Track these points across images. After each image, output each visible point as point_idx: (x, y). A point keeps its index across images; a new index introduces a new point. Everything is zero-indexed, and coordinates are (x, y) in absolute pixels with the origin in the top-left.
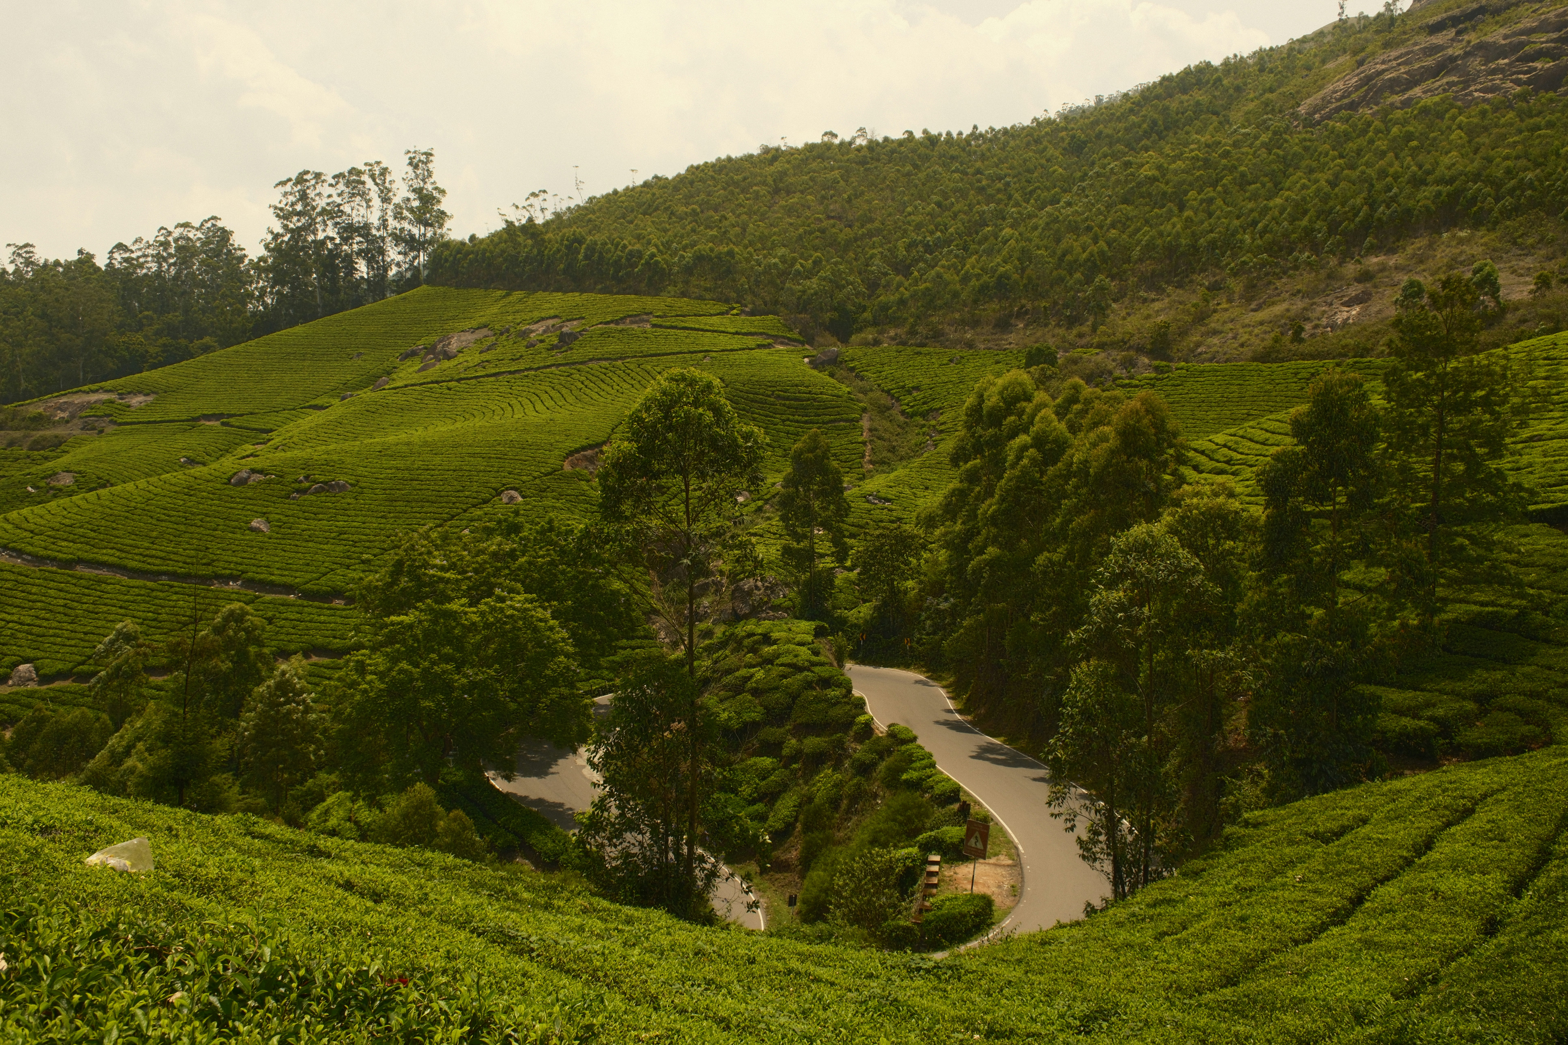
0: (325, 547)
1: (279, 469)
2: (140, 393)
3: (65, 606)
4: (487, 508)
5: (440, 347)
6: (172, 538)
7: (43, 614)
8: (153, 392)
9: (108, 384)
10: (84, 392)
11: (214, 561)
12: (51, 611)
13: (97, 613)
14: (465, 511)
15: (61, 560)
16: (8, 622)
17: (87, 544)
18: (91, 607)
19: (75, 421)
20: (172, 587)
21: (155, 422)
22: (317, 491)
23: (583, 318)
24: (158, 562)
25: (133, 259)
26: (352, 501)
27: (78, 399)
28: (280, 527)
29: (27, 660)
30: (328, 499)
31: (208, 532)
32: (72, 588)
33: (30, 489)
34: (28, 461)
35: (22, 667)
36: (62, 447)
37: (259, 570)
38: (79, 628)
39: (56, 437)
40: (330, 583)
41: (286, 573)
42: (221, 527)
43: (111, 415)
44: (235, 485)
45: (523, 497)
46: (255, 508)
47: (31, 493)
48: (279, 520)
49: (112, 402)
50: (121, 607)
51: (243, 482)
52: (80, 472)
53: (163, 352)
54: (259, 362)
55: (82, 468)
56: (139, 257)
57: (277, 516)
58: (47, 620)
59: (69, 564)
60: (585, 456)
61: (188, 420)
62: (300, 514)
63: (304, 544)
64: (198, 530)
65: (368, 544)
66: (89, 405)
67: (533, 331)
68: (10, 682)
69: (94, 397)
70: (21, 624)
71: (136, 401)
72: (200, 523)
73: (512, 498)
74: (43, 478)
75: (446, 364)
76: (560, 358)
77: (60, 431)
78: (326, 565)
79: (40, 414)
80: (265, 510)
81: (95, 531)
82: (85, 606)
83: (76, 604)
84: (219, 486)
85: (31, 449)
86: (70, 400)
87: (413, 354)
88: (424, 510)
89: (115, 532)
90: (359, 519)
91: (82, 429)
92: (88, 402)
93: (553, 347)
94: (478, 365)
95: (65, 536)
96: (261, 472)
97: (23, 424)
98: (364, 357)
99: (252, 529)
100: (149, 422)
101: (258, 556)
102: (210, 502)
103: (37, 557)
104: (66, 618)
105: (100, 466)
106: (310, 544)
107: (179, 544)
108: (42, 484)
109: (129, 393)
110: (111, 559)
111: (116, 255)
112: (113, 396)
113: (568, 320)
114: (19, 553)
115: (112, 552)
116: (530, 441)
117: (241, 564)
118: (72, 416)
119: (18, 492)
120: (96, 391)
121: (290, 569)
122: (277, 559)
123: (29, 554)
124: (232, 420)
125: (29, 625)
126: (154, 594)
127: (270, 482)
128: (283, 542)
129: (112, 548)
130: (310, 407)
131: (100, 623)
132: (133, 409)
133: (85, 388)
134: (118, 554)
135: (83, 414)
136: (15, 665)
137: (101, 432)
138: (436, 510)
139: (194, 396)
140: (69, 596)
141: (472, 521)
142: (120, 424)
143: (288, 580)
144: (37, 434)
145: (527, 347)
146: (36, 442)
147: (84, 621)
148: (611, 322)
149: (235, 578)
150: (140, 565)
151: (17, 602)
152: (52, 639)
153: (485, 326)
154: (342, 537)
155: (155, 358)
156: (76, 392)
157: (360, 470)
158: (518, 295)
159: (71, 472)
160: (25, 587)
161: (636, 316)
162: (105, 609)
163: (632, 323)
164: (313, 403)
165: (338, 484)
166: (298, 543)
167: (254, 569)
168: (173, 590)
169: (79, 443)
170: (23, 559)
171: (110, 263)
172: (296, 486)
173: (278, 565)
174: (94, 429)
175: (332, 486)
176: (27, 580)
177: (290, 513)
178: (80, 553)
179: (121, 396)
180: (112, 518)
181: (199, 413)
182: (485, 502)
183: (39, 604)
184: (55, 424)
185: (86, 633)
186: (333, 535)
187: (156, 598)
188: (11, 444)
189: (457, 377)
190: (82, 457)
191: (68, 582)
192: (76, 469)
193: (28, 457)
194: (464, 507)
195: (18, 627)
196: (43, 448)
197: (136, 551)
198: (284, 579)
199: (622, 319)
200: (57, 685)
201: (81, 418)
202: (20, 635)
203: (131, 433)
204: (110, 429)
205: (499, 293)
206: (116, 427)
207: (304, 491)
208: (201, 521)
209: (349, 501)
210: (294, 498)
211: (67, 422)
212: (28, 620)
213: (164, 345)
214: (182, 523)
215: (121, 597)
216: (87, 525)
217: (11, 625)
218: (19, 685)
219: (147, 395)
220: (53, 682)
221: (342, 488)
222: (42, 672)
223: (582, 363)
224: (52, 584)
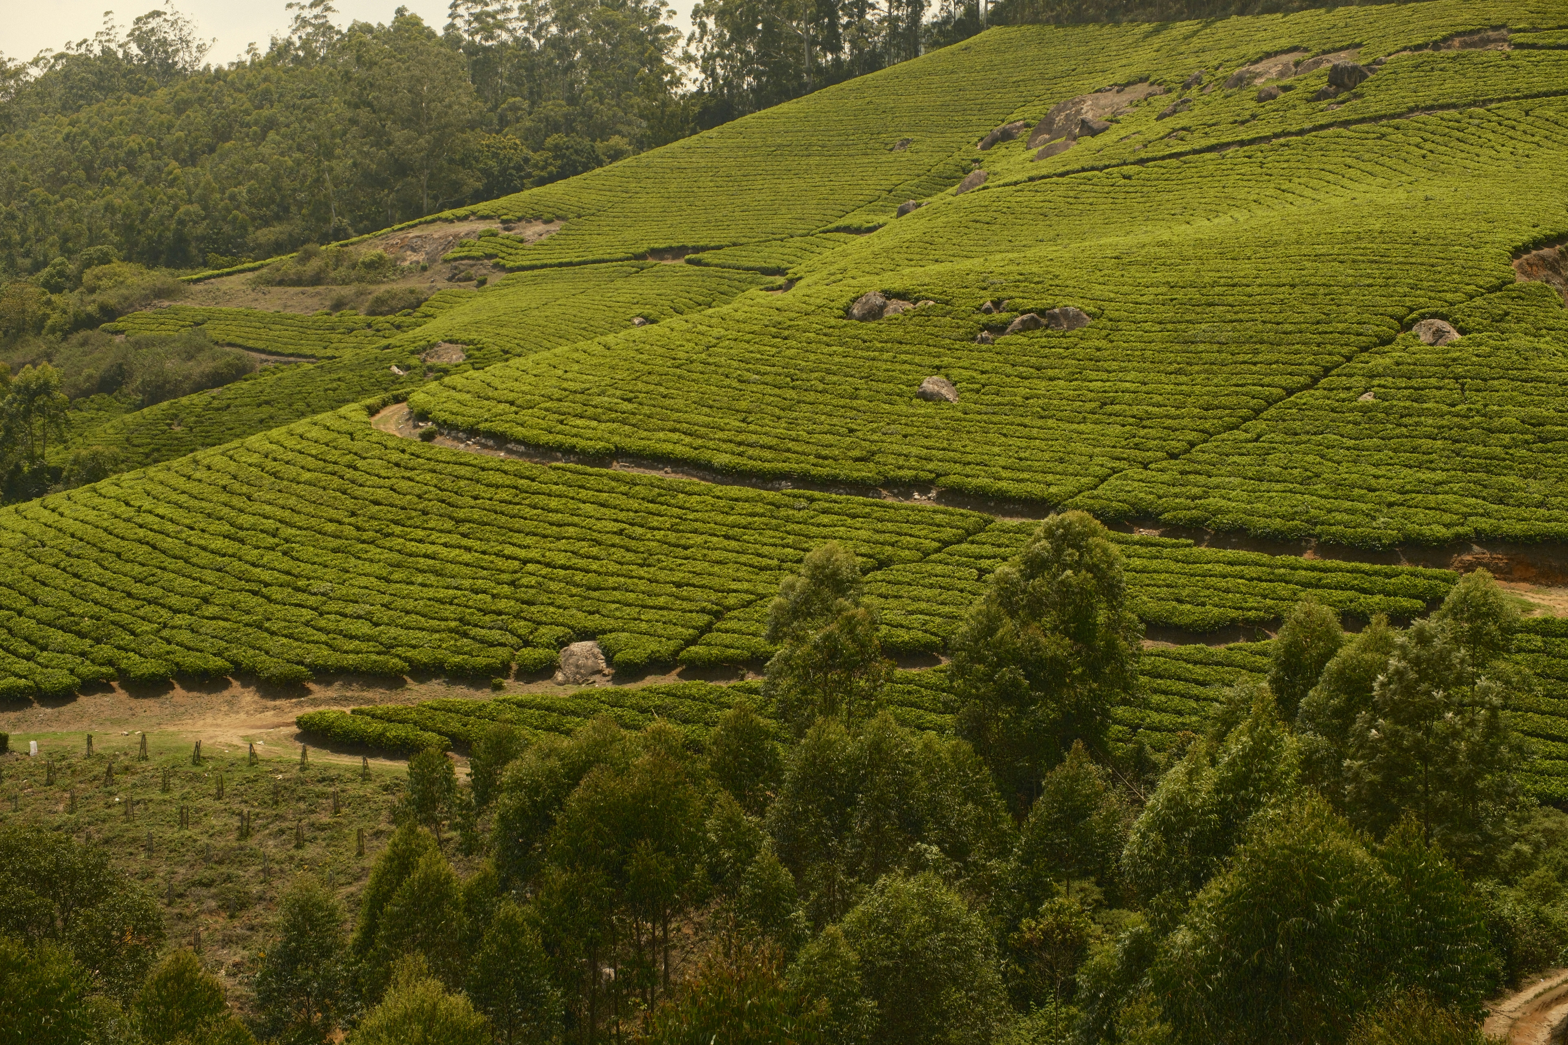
0: (1082, 427)
1: (938, 289)
2: (537, 218)
3: (620, 532)
4: (1395, 352)
5: (1060, 119)
6: (777, 411)
7: (584, 547)
8: (558, 218)
9: (483, 207)
10: (446, 220)
11: (873, 454)
12: (599, 543)
13: (686, 548)
14: (1349, 359)
15: (583, 452)
16: (525, 562)
17: (624, 422)
18: (672, 537)
19: (438, 266)
20: (811, 500)
21: (570, 264)
22: (1026, 327)
23: (1359, 45)
24: (768, 454)
25: (488, 14)
26: (1103, 343)
27: (438, 231)
28: (978, 391)
29: (585, 635)
30: (1054, 341)
31: (842, 402)
32: (622, 501)
33: (395, 369)
34: (369, 332)
35: (577, 647)
36: (423, 308)
37: (968, 470)
38: (662, 575)
39: (412, 292)
40: (1122, 496)
41: (1025, 475)
42: (863, 393)
43: (496, 256)
44: (863, 318)
45: (1462, 331)
46: (917, 359)
47: (398, 377)
48: (971, 380)
49: (494, 235)
50: (727, 537)
51: (874, 314)
52: (471, 342)
53: (555, 158)
54: (731, 162)
55: (474, 336)
56: (497, 12)
57: (966, 374)
58: (596, 558)
59: (602, 458)
60: (1542, 258)
61: (628, 259)
62: (1009, 369)
63: (1040, 423)
64: (821, 398)
65: (1168, 422)
66: (458, 241)
67: (1259, 75)
68: (560, 676)
69: (462, 228)
70: (548, 565)
71: (532, 231)
72: (821, 387)
73: (1439, 334)
74: (412, 353)
75: (1089, 142)
76: (1342, 112)
77: (415, 283)
78: (1099, 460)
79: (381, 257)
80: (937, 362)
81: (629, 400)
82: (659, 535)
83: (639, 531)
84: (833, 321)
85: (372, 313)
86: (425, 233)
87: (1006, 136)
88: (1260, 358)
89: (667, 402)
90: (1132, 375)
91: (450, 279)
92: (456, 236)
93: (1320, 96)
94: (1168, 135)
95: (579, 409)
96: (902, 296)
97: (353, 274)
98: (914, 147)
99: (926, 396)
100: (561, 265)
101: (956, 445)
102: (826, 350)
103: (537, 446)
104: (630, 556)
105: (504, 331)
106: (1050, 422)
107: (792, 423)
108: (414, 361)
109: (520, 219)
110: (680, 450)
111: (461, 10)
112: (495, 226)
113: (1325, 52)
114: (500, 440)
115: (675, 436)
116: (1422, 232)
117: (929, 459)
118: (432, 260)
119: (378, 374)
120: (465, 218)
121: (1029, 469)
122: (996, 450)
123: (519, 442)
124: (705, 256)
125: (564, 567)
126: (783, 512)
127: (926, 314)
128: (995, 419)
129: (674, 430)
130: (838, 230)
131: (700, 566)
132: (527, 245)
133: (447, 213)
134: (688, 439)
135: (450, 255)
136: (562, 643)
137: (482, 283)
138: (1283, 357)
139: (629, 222)
140: (622, 516)
141: (1372, 377)
142: (512, 270)
143: (1037, 490)
144: (380, 290)
145: (1260, 100)
146: (379, 301)
147: (668, 562)
148: (1425, 46)
149: (923, 486)
150: (736, 460)
151: (530, 525)
152: (617, 595)
153: (1142, 80)
154: (1109, 408)
155: (543, 168)
156: (433, 221)
157: (1098, 290)
158: (1183, 28)
159: (455, 342)
160: (536, 499)
161: (1471, 33)
162: (700, 539)
163: (1465, 45)
164: (841, 223)
165: (1065, 313)
166: (1026, 421)
167: (958, 467)
168: (815, 505)
169: (449, 302)
170: (510, 452)
171: (452, 26)
172: (984, 318)
173: (1002, 461)
174: (469, 279)
175: (1054, 317)
176: (535, 485)
177: (988, 366)
178: (616, 438)
179: (507, 225)
180: (655, 378)
181: (643, 248)
182: (1386, 341)
183: (571, 529)
184: (404, 274)
185: (678, 585)
186: (1090, 406)
187: (787, 519)
188: (338, 306)
189: (1132, 159)
190: (466, 319)
191: (611, 491)
192: (464, 336)
193: (369, 326)
194: (1345, 350)
195: (545, 571)
196: (392, 311)
197: (720, 435)
198: (1029, 487)
199: (1445, 39)
200: (652, 681)
201: (446, 261)
202: (553, 586)
203: (535, 281)
204: (498, 278)
205: (1146, 27)
206: (504, 275)
207: (1000, 329)
208: (822, 381)
209: (1097, 343)
210: (983, 341)
211: (424, 269)
212: (561, 559)
213: (557, 147)
214: (787, 386)
215: (720, 518)
216: (611, 391)
217: (530, 567)
218: (576, 682)
219: (548, 222)
220: (642, 678)
221: (1074, 320)
222: (618, 657)
223: (1400, 115)
224: (583, 494)
